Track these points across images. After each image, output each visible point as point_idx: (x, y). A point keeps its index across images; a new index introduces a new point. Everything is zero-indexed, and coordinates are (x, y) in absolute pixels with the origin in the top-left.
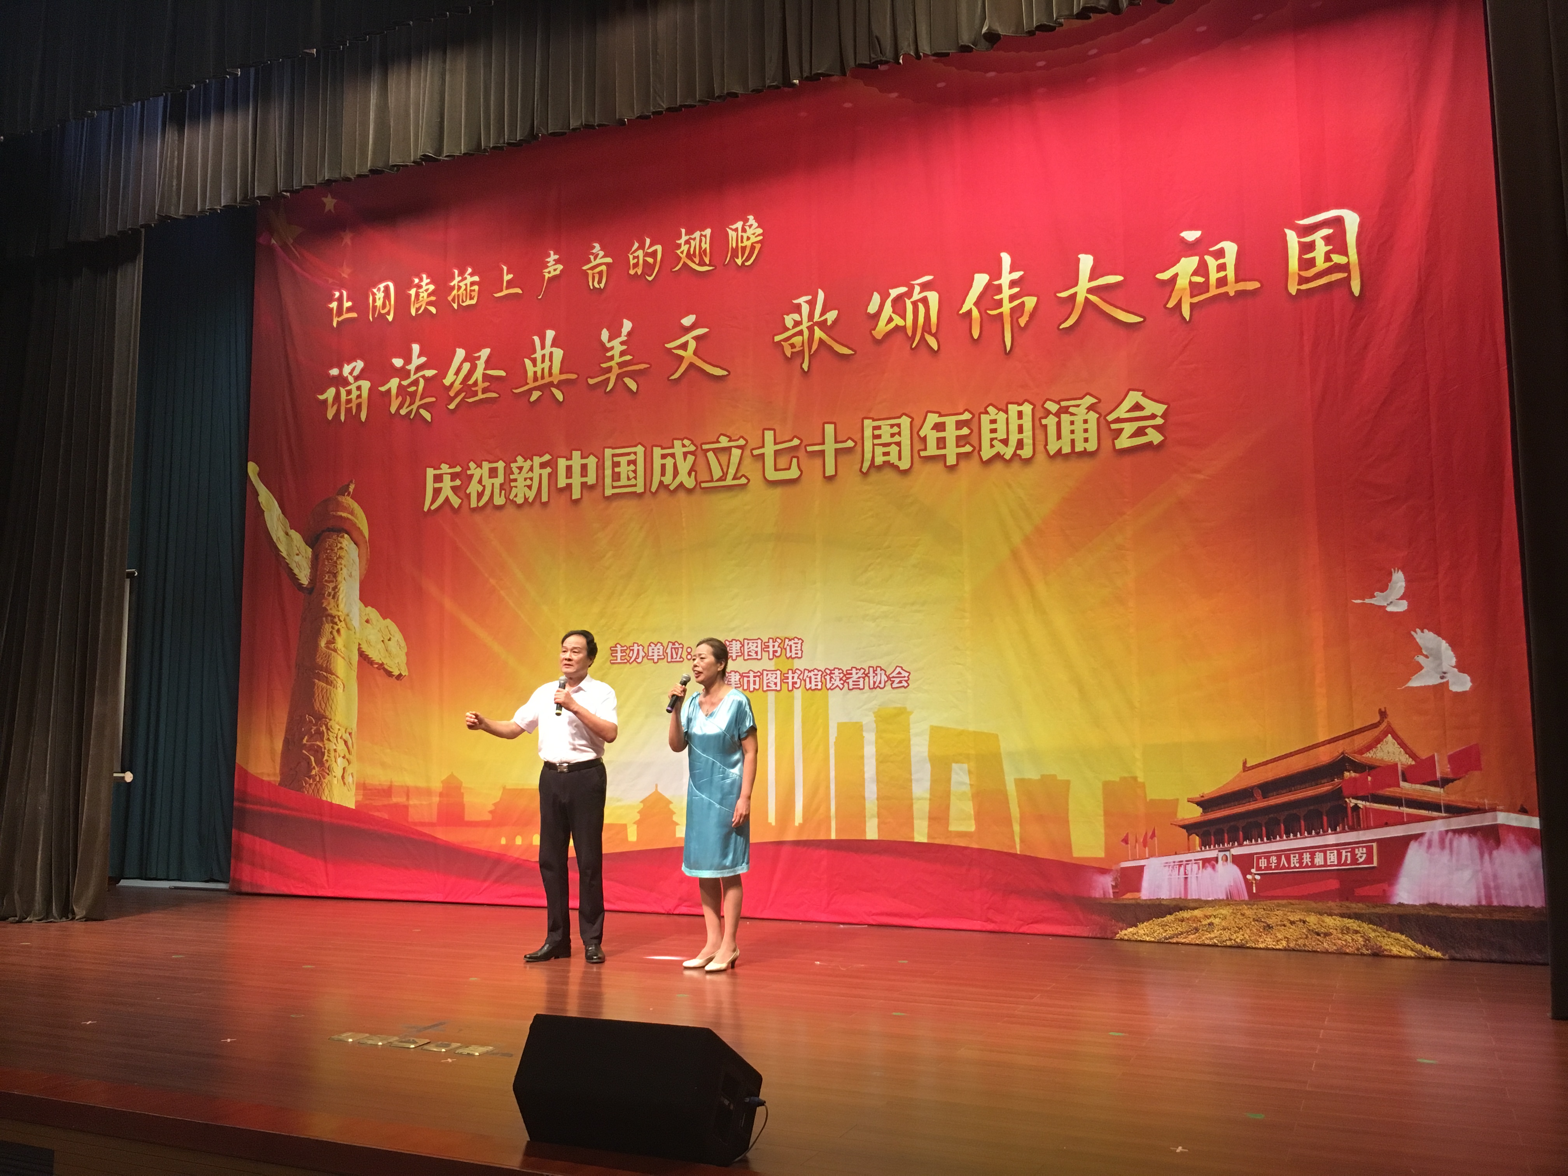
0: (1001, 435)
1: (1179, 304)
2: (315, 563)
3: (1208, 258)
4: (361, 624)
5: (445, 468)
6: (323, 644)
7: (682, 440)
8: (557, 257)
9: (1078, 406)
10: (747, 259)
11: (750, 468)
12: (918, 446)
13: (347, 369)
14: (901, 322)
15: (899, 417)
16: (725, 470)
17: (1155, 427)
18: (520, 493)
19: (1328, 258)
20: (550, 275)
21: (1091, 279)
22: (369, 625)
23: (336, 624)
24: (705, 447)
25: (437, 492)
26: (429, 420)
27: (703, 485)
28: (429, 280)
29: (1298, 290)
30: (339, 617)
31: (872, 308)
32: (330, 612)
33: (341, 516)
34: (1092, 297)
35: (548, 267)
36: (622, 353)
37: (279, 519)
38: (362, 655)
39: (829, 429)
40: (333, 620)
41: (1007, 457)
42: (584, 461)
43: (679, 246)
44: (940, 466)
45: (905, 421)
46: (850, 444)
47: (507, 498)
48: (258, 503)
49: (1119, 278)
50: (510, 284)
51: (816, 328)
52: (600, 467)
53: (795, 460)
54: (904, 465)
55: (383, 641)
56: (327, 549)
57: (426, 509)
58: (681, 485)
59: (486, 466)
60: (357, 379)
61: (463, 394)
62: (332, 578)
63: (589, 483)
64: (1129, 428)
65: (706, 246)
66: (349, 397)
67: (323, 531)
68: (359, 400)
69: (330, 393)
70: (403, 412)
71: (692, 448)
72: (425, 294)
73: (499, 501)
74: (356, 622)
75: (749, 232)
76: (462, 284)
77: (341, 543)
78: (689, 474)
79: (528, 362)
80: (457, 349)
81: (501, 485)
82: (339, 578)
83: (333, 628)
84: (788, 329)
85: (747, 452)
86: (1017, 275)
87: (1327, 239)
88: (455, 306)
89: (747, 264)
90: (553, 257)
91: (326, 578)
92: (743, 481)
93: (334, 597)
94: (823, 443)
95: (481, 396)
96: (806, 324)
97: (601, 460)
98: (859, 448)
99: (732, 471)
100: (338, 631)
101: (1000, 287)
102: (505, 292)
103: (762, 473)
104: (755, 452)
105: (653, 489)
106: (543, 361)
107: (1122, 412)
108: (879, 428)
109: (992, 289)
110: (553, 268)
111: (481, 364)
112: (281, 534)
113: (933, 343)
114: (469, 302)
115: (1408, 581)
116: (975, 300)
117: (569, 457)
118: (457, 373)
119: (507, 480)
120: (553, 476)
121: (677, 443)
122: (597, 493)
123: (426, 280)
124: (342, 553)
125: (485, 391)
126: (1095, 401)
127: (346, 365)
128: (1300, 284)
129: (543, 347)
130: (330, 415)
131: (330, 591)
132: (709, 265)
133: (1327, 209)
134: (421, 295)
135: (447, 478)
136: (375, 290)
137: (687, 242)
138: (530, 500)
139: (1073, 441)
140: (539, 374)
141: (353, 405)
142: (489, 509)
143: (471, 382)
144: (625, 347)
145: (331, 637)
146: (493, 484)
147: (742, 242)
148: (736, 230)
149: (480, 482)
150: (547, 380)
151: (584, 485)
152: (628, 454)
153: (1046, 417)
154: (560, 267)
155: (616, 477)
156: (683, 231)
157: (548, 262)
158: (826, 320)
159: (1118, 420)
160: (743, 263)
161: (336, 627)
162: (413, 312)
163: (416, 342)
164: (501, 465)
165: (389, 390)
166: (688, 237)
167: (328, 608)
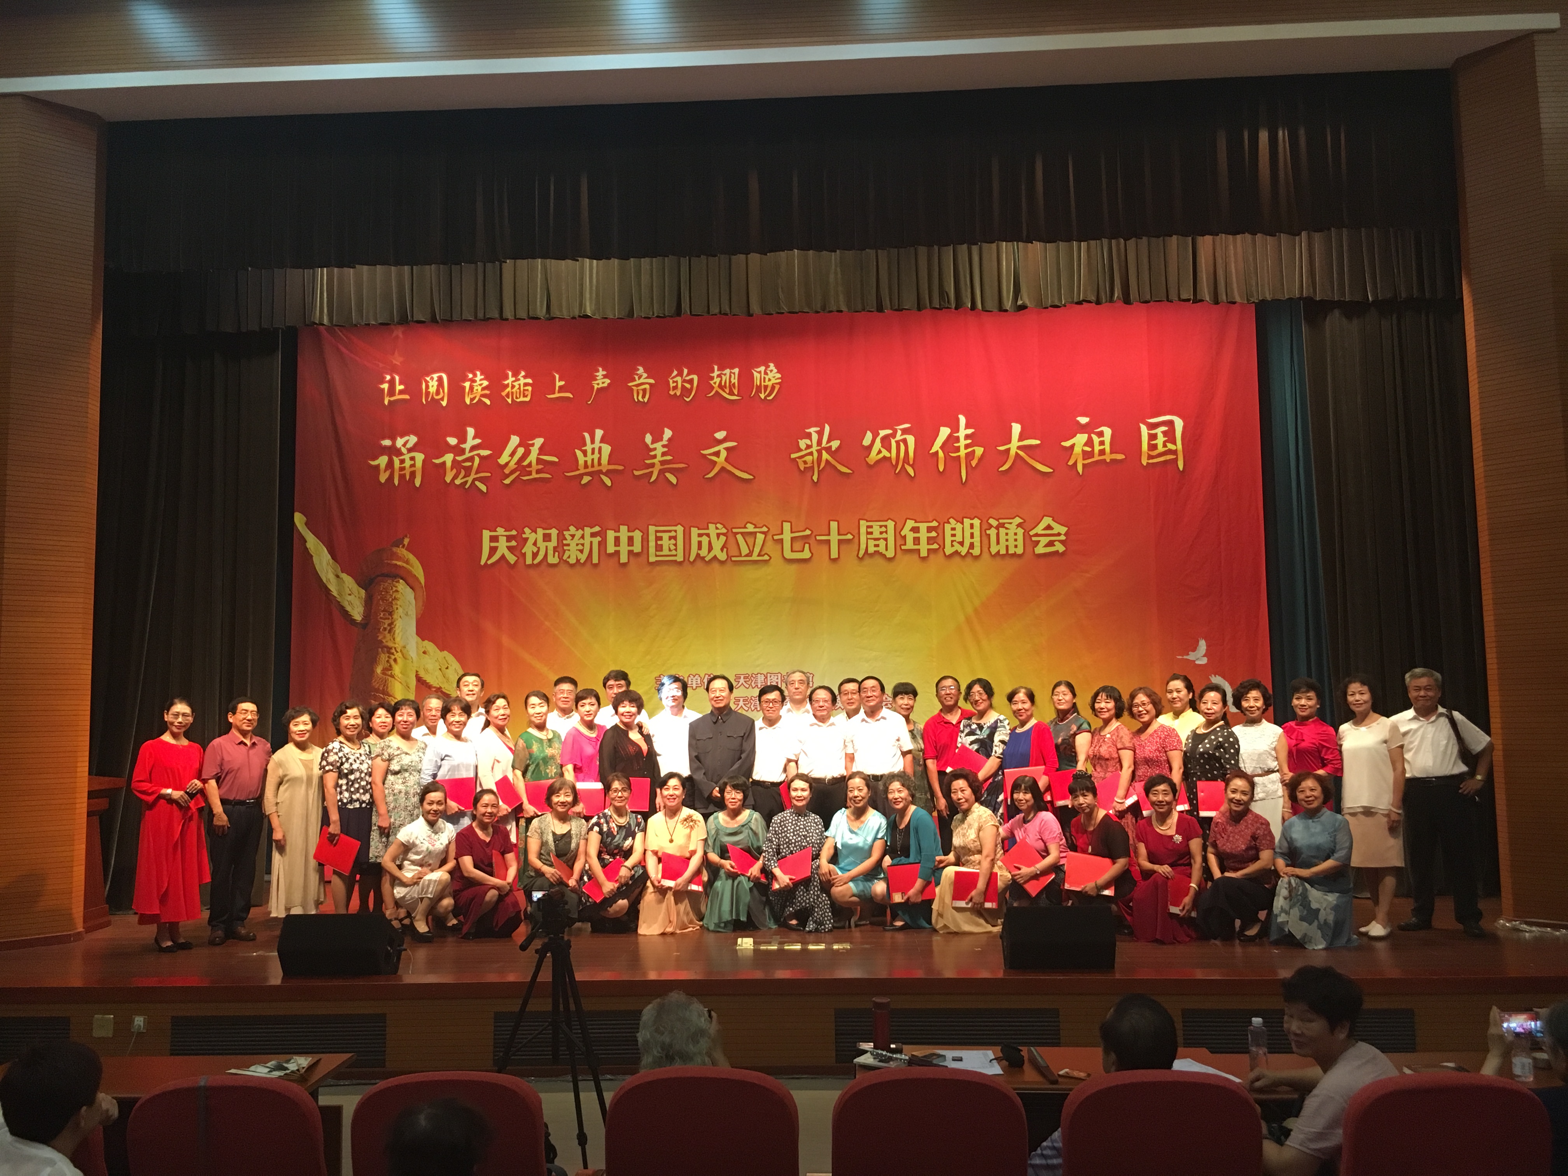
0: (959, 538)
1: (1075, 463)
2: (369, 603)
3: (1094, 437)
4: (418, 654)
5: (500, 531)
6: (379, 670)
7: (716, 524)
8: (605, 373)
9: (1011, 523)
10: (769, 395)
11: (770, 548)
12: (899, 542)
13: (400, 442)
14: (888, 455)
15: (887, 521)
16: (751, 549)
17: (1061, 542)
18: (572, 554)
19: (1165, 446)
20: (599, 387)
21: (1020, 439)
22: (426, 656)
23: (393, 654)
24: (734, 530)
25: (493, 550)
26: (485, 491)
27: (733, 559)
28: (483, 377)
29: (1148, 463)
30: (395, 648)
31: (867, 441)
32: (386, 644)
33: (396, 564)
34: (1021, 453)
35: (597, 380)
36: (663, 454)
37: (328, 564)
38: (419, 679)
39: (834, 525)
40: (389, 651)
41: (963, 554)
42: (631, 534)
43: (712, 378)
44: (916, 557)
45: (891, 524)
46: (849, 537)
47: (560, 558)
48: (306, 549)
49: (1038, 442)
50: (561, 389)
51: (824, 452)
52: (645, 540)
53: (807, 546)
54: (890, 554)
55: (440, 669)
56: (382, 591)
57: (483, 563)
58: (715, 557)
59: (540, 532)
60: (410, 450)
61: (518, 473)
62: (387, 616)
63: (635, 551)
64: (1044, 541)
65: (735, 380)
66: (403, 465)
67: (378, 576)
68: (413, 469)
69: (383, 461)
70: (458, 482)
71: (724, 531)
72: (480, 388)
73: (553, 559)
74: (413, 652)
75: (770, 375)
76: (516, 384)
77: (396, 587)
78: (722, 550)
79: (579, 453)
80: (512, 436)
81: (555, 548)
82: (395, 616)
83: (389, 657)
84: (801, 450)
85: (769, 537)
86: (970, 431)
87: (1165, 433)
88: (509, 401)
89: (768, 398)
90: (601, 373)
91: (382, 616)
92: (766, 557)
93: (390, 632)
94: (829, 535)
95: (534, 475)
96: (815, 448)
97: (645, 535)
98: (856, 540)
99: (757, 550)
100: (395, 660)
101: (957, 439)
102: (557, 395)
103: (780, 553)
104: (776, 537)
105: (692, 559)
106: (593, 453)
107: (1039, 529)
108: (871, 527)
109: (952, 439)
110: (601, 380)
111: (535, 452)
112: (331, 576)
113: (911, 471)
114: (522, 399)
115: (1208, 646)
116: (940, 445)
117: (617, 530)
118: (512, 454)
119: (560, 544)
120: (603, 544)
121: (712, 526)
122: (643, 559)
123: (479, 376)
124: (398, 596)
125: (538, 472)
126: (1022, 521)
127: (399, 438)
128: (1148, 459)
129: (593, 442)
130: (383, 478)
131: (386, 626)
132: (737, 396)
133: (1165, 414)
134: (475, 388)
135: (503, 540)
136: (428, 379)
137: (719, 376)
138: (582, 561)
139: (1007, 547)
140: (589, 463)
141: (407, 473)
142: (543, 567)
143: (525, 463)
144: (665, 449)
145: (387, 665)
146: (547, 547)
147: (764, 382)
148: (760, 372)
149: (535, 544)
150: (596, 468)
151: (630, 552)
152: (670, 531)
153: (989, 529)
154: (608, 381)
155: (659, 548)
156: (716, 367)
157: (598, 376)
158: (831, 447)
159: (1037, 535)
160: (765, 397)
161: (393, 657)
162: (468, 401)
163: (471, 426)
164: (554, 532)
165: (444, 463)
166: (719, 372)
167: (384, 641)
